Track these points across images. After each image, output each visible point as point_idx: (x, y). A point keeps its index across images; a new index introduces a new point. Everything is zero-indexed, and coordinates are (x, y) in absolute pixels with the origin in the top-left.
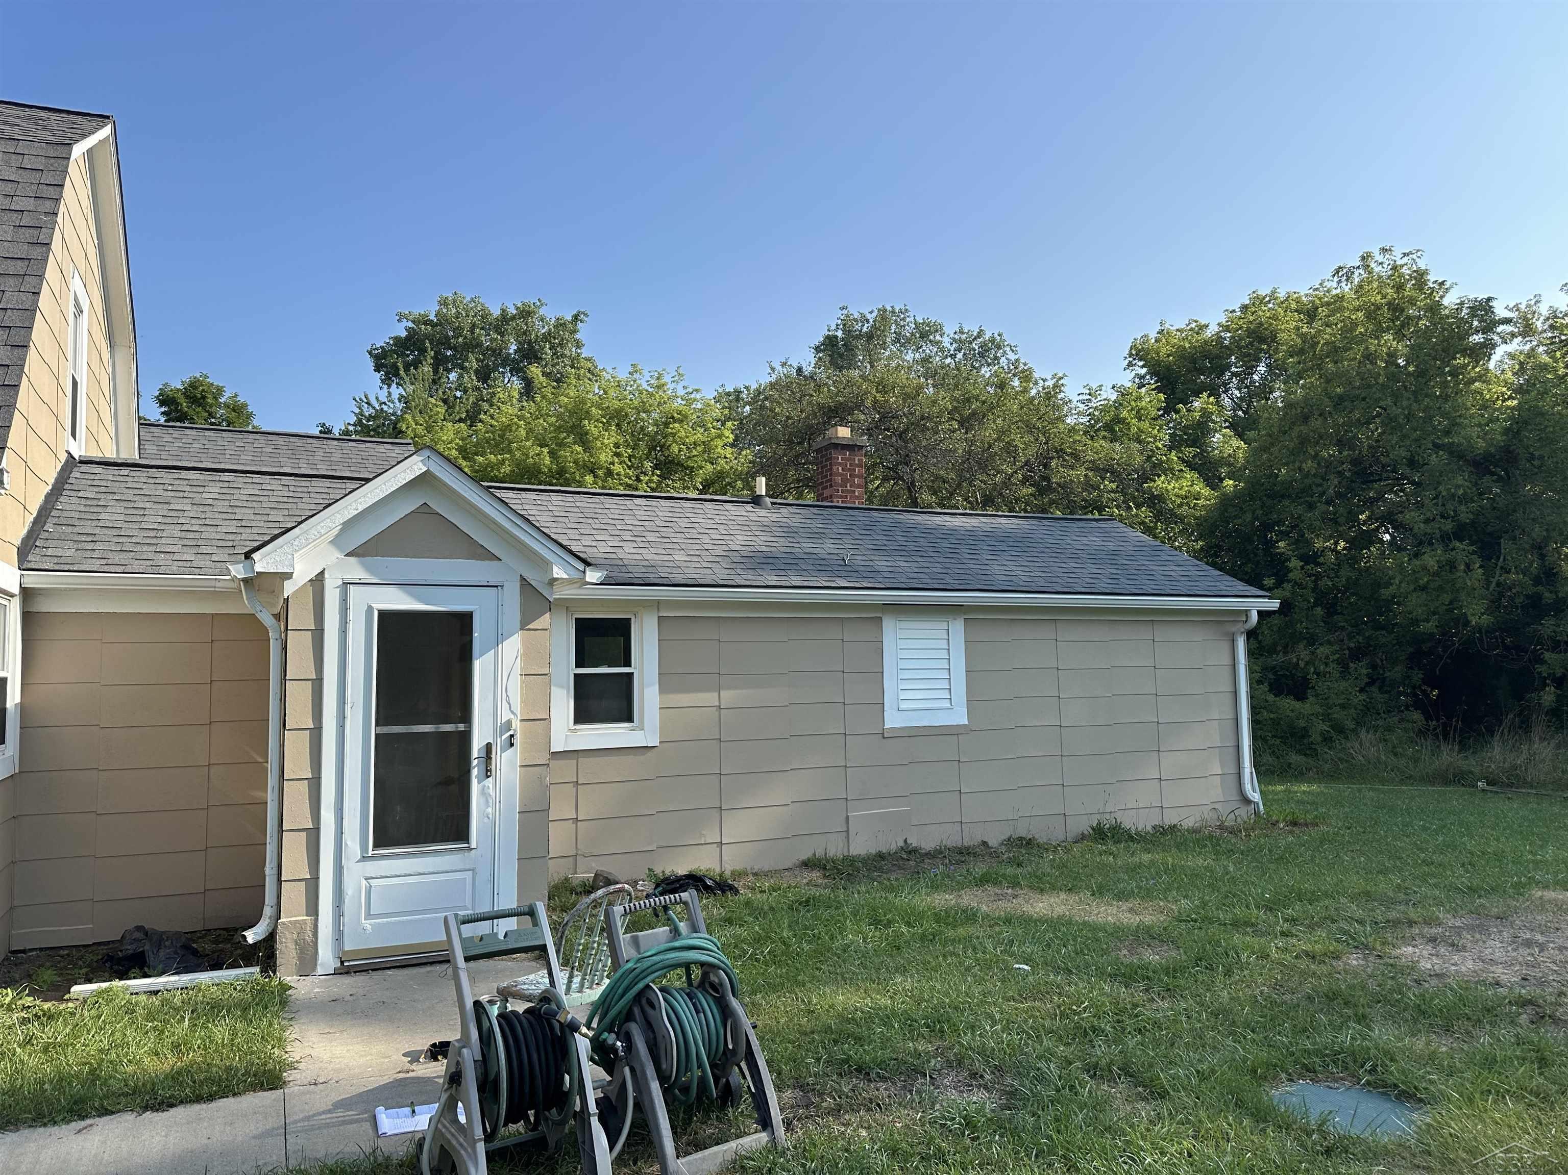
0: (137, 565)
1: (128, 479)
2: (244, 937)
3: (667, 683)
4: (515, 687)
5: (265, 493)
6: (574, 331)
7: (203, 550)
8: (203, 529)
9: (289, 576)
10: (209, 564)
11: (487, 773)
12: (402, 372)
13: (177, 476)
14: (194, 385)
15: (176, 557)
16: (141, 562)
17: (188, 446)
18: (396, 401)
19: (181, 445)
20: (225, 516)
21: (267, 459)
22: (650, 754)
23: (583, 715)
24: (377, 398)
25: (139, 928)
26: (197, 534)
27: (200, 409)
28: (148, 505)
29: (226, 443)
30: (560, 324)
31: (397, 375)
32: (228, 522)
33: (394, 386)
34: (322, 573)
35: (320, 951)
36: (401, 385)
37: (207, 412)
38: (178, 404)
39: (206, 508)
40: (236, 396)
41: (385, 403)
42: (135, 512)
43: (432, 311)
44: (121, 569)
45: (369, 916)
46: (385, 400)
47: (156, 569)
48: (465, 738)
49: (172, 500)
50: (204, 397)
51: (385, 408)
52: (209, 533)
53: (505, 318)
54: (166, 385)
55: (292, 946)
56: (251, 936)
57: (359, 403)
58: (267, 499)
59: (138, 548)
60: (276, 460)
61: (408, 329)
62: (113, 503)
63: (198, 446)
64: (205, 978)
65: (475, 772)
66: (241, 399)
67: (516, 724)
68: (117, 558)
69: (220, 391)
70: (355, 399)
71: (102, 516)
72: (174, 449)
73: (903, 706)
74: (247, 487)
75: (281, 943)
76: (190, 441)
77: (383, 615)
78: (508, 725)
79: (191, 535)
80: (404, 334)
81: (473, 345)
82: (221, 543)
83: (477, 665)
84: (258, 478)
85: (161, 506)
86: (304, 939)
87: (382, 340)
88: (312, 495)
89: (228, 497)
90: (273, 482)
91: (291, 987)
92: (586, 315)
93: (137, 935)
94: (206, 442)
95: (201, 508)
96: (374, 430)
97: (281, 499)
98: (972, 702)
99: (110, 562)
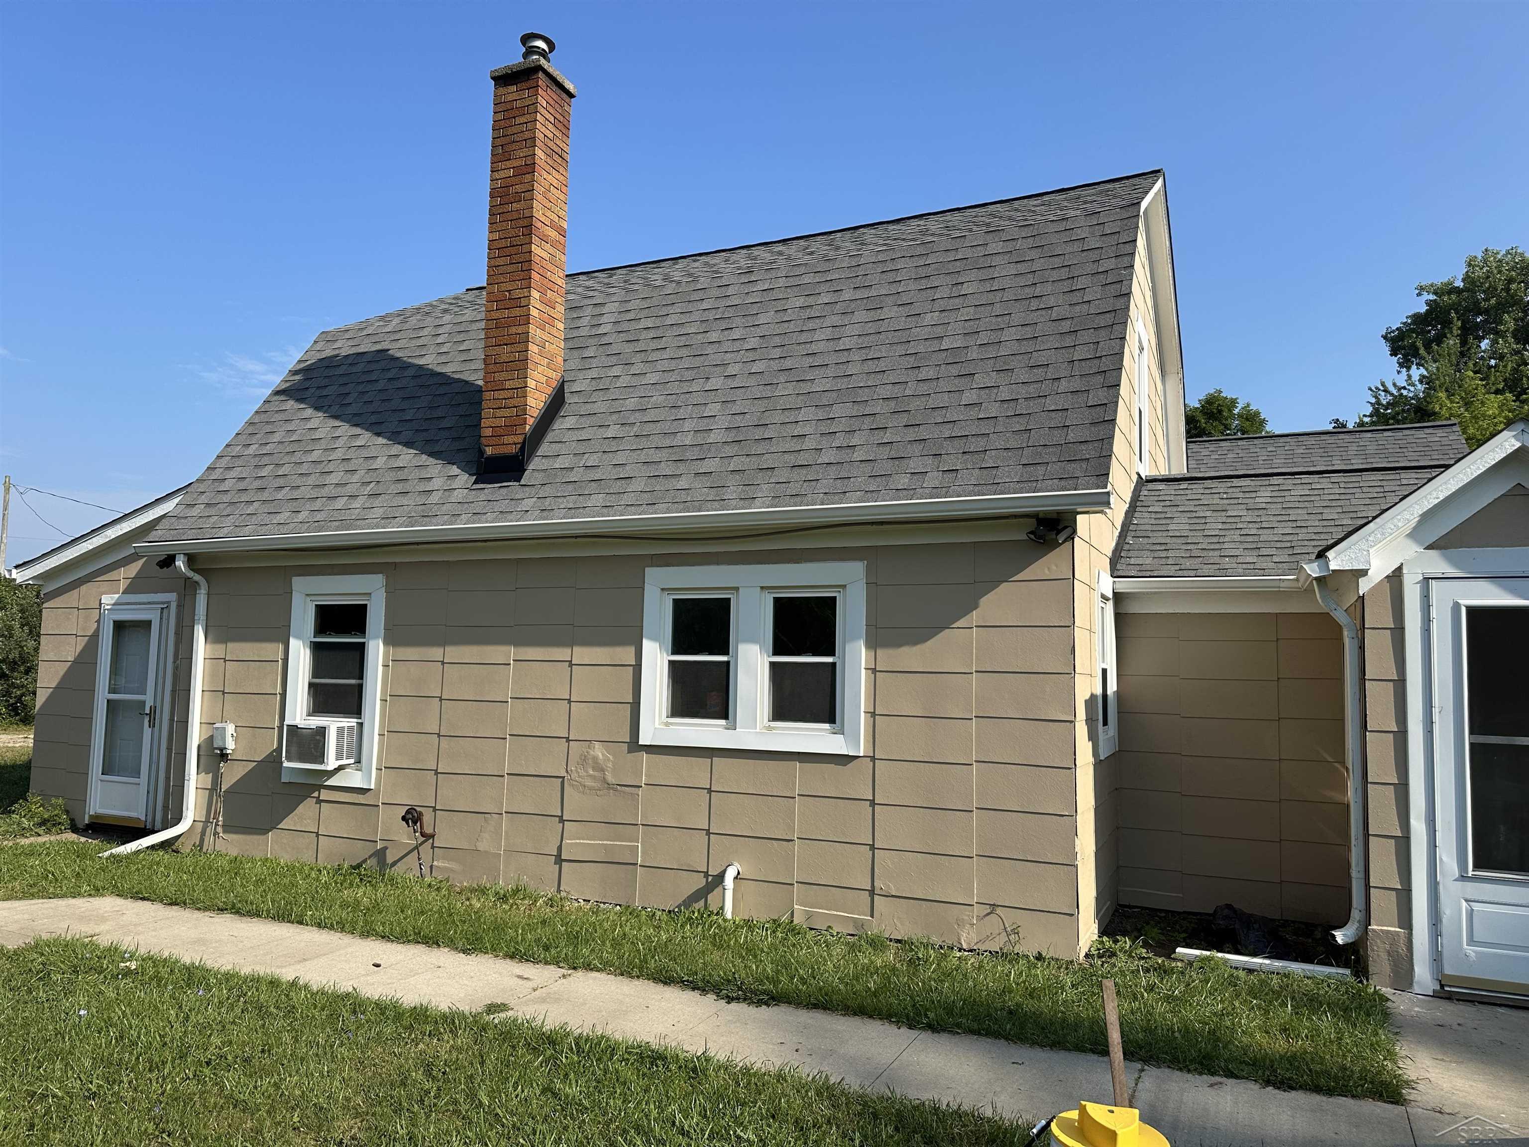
0: (1206, 569)
1: (1187, 492)
2: (1334, 937)
5: (1316, 492)
7: (1264, 552)
8: (1260, 532)
9: (1364, 573)
10: (1271, 565)
12: (1422, 351)
13: (1229, 485)
14: (1210, 401)
15: (1240, 560)
16: (1210, 566)
17: (1224, 457)
18: (1417, 383)
19: (1217, 457)
20: (1279, 518)
21: (1300, 460)
24: (1394, 385)
25: (1229, 906)
26: (1256, 537)
27: (1217, 423)
28: (1208, 514)
29: (1258, 450)
31: (1416, 354)
32: (1286, 524)
33: (1414, 367)
34: (1400, 568)
35: (1416, 969)
36: (1423, 365)
37: (1223, 424)
38: (1197, 421)
39: (1260, 512)
40: (1248, 405)
41: (1404, 388)
42: (1197, 521)
44: (1192, 573)
45: (1471, 941)
46: (1404, 384)
47: (1223, 571)
49: (1228, 508)
50: (1220, 412)
51: (1405, 392)
52: (1266, 535)
55: (1384, 956)
56: (1340, 937)
57: (1375, 392)
58: (1318, 498)
59: (1205, 553)
60: (1308, 460)
61: (1428, 303)
62: (1179, 515)
63: (1232, 456)
64: (1296, 968)
66: (1253, 407)
68: (1188, 563)
69: (1234, 402)
70: (1370, 389)
71: (1171, 527)
72: (1211, 461)
74: (1297, 489)
75: (1373, 950)
76: (1226, 452)
77: (1472, 611)
79: (1250, 539)
80: (1423, 309)
81: (1510, 303)
82: (1279, 545)
84: (1306, 479)
85: (1219, 514)
86: (1397, 952)
88: (1365, 490)
89: (1280, 500)
90: (1321, 480)
91: (1388, 1000)
93: (1226, 911)
94: (1240, 451)
95: (1256, 513)
96: (1393, 418)
97: (1332, 497)
99: (1183, 567)
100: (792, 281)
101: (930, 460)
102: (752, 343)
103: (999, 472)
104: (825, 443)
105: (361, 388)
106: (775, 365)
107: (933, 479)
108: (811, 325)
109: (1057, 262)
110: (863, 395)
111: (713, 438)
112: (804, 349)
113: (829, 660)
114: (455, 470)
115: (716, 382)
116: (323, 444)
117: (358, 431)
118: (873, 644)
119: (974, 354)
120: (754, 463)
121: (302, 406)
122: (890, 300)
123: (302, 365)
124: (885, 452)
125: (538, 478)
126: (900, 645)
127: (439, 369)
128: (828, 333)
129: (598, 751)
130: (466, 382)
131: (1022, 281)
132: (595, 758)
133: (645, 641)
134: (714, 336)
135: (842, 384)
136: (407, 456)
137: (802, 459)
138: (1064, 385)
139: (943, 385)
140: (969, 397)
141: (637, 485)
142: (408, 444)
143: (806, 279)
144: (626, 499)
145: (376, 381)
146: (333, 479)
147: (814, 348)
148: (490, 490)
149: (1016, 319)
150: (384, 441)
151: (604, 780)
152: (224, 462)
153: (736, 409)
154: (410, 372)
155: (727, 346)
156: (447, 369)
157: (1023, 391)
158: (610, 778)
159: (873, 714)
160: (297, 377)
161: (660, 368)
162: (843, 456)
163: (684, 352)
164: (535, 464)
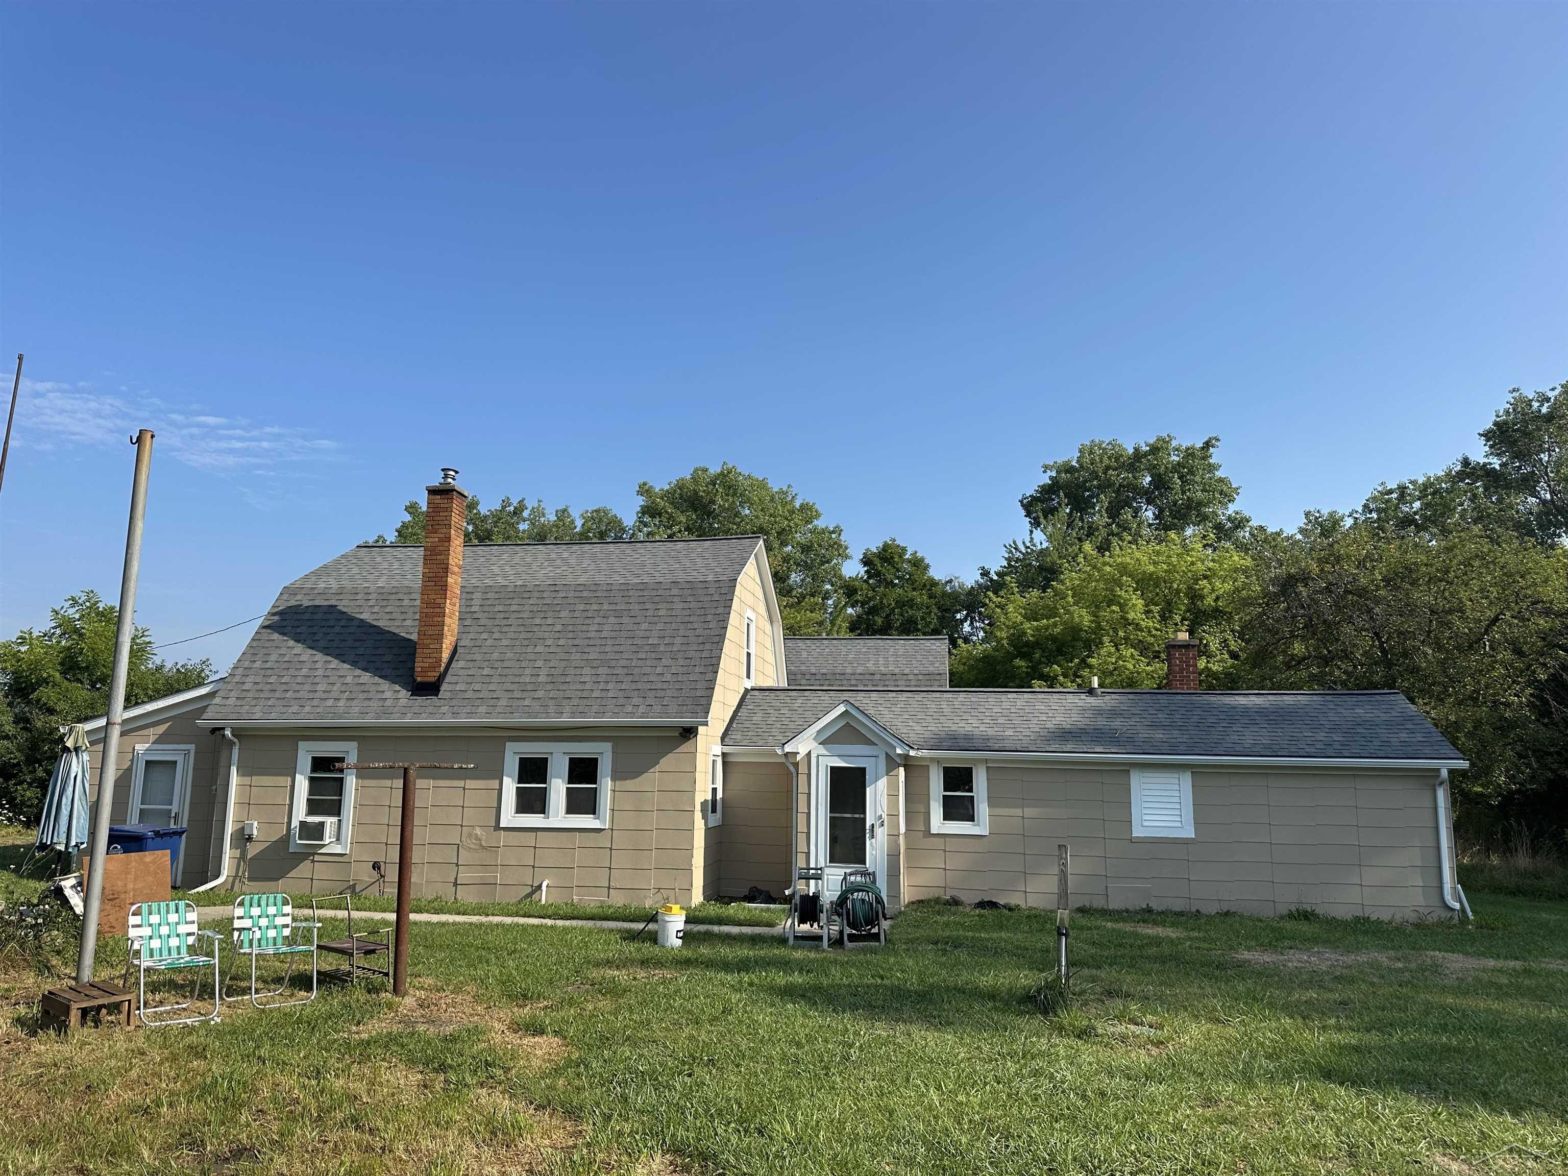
0: (760, 743)
1: (767, 698)
3: (992, 802)
4: (884, 801)
6: (1205, 458)
8: (789, 723)
9: (798, 753)
11: (872, 836)
13: (787, 694)
14: (886, 547)
16: (762, 741)
22: (984, 839)
23: (947, 817)
24: (1024, 543)
26: (787, 726)
27: (889, 567)
28: (772, 711)
30: (1190, 453)
34: (810, 751)
37: (894, 567)
38: (875, 565)
39: (794, 712)
40: (916, 552)
41: (1029, 546)
42: (766, 715)
43: (1072, 456)
44: (754, 744)
45: (828, 890)
46: (1030, 543)
48: (864, 820)
50: (892, 558)
51: (1029, 550)
53: (1138, 455)
54: (868, 550)
56: (787, 892)
57: (1009, 549)
59: (763, 734)
61: (1051, 478)
64: (772, 906)
65: (867, 835)
66: (919, 555)
67: (885, 816)
68: (754, 739)
69: (904, 550)
70: (1006, 546)
71: (753, 718)
73: (1145, 824)
77: (831, 768)
78: (881, 817)
80: (1048, 482)
81: (1105, 486)
83: (868, 790)
85: (776, 712)
87: (1031, 490)
92: (1218, 440)
93: (754, 889)
95: (792, 712)
98: (1197, 823)
99: (752, 741)
100: (577, 594)
101: (641, 699)
102: (558, 628)
103: (669, 708)
104: (595, 686)
105: (324, 630)
106: (570, 642)
107: (642, 709)
108: (587, 622)
109: (700, 605)
110: (613, 663)
111: (540, 679)
112: (584, 635)
113: (594, 786)
114: (397, 687)
115: (539, 649)
116: (308, 665)
117: (329, 658)
118: (614, 779)
119: (662, 648)
120: (561, 694)
121: (285, 638)
122: (625, 612)
123: (276, 610)
124: (621, 694)
125: (448, 695)
126: (626, 779)
127: (375, 623)
128: (595, 628)
129: (478, 831)
130: (394, 634)
131: (685, 613)
132: (476, 835)
133: (505, 778)
134: (538, 621)
135: (603, 657)
136: (366, 677)
137: (585, 694)
138: (697, 669)
139: (649, 663)
140: (659, 670)
141: (503, 702)
142: (365, 670)
143: (585, 594)
144: (499, 710)
145: (333, 627)
146: (320, 688)
147: (589, 635)
148: (420, 700)
149: (681, 633)
150: (349, 666)
151: (481, 845)
152: (240, 671)
153: (551, 665)
154: (355, 623)
155: (544, 628)
156: (380, 624)
157: (681, 670)
158: (484, 844)
159: (613, 810)
160: (276, 618)
161: (508, 636)
162: (604, 694)
163: (522, 629)
164: (444, 687)
